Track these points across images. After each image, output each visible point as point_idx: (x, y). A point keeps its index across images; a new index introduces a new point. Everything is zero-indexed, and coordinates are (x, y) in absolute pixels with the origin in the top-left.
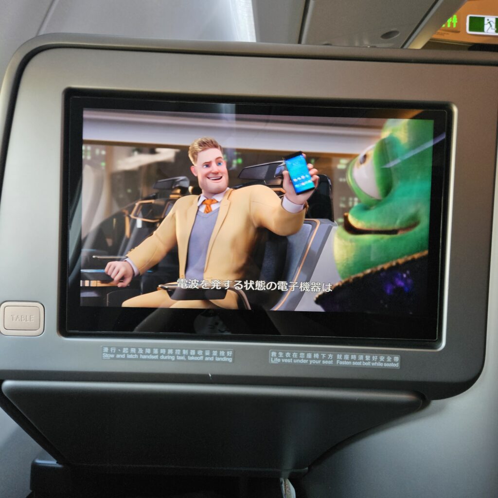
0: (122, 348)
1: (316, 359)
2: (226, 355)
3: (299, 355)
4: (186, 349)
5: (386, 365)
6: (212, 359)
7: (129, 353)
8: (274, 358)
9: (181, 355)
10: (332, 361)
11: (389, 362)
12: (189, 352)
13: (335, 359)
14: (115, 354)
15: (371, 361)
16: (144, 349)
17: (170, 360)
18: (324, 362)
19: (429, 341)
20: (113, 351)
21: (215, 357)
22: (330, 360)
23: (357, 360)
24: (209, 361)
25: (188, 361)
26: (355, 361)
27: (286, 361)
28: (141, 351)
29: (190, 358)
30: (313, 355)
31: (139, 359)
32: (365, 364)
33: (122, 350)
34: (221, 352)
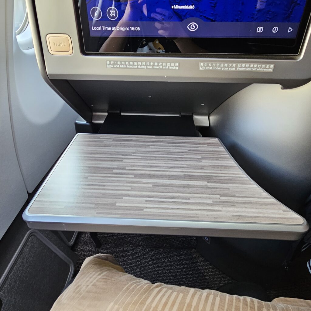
0: (117, 62)
1: (226, 67)
2: (175, 65)
3: (216, 65)
4: (152, 62)
5: (265, 70)
6: (167, 68)
7: (121, 65)
8: (202, 67)
9: (150, 65)
10: (235, 68)
11: (267, 68)
12: (154, 64)
13: (236, 67)
14: (114, 65)
15: (257, 67)
16: (129, 62)
17: (144, 68)
18: (230, 69)
19: (293, 55)
20: (112, 63)
21: (168, 66)
22: (234, 67)
23: (249, 67)
24: (165, 69)
25: (153, 68)
26: (248, 68)
27: (208, 68)
28: (127, 63)
29: (155, 67)
30: (224, 65)
31: (127, 68)
32: (254, 69)
33: (117, 63)
34: (172, 64)
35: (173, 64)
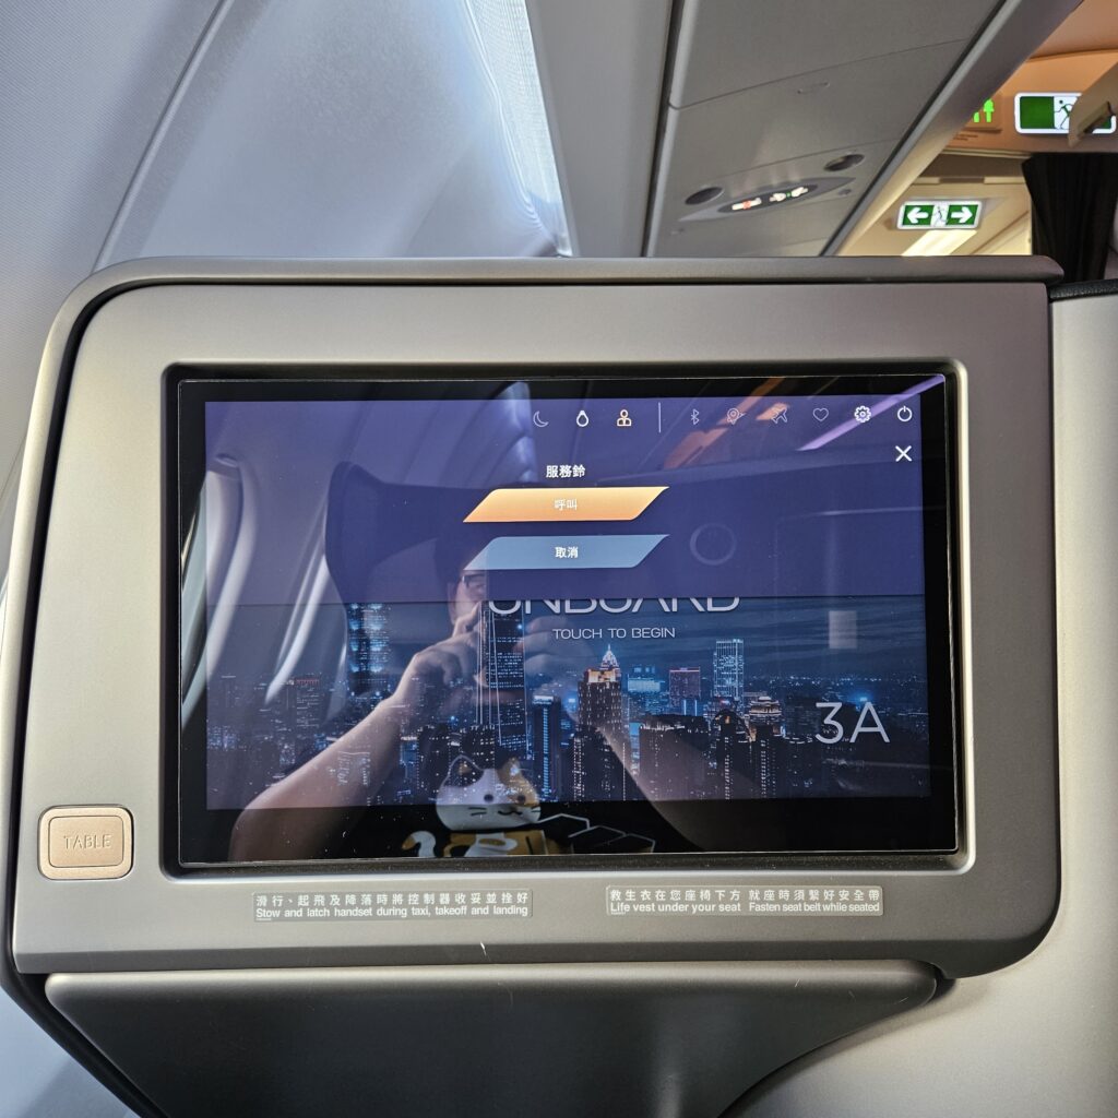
0: (295, 897)
1: (705, 902)
2: (515, 902)
3: (668, 896)
4: (430, 893)
5: (854, 908)
6: (485, 911)
7: (312, 906)
8: (615, 903)
9: (421, 904)
10: (739, 905)
11: (859, 903)
12: (437, 898)
13: (744, 900)
14: (283, 909)
15: (822, 900)
16: (342, 896)
17: (398, 917)
18: (722, 908)
19: (942, 853)
20: (277, 903)
21: (491, 906)
22: (734, 902)
23: (792, 901)
24: (480, 916)
25: (434, 917)
26: (788, 903)
27: (642, 908)
28: (335, 900)
29: (440, 911)
30: (698, 894)
31: (332, 918)
32: (810, 908)
33: (296, 900)
34: (504, 895)
35: (507, 897)
